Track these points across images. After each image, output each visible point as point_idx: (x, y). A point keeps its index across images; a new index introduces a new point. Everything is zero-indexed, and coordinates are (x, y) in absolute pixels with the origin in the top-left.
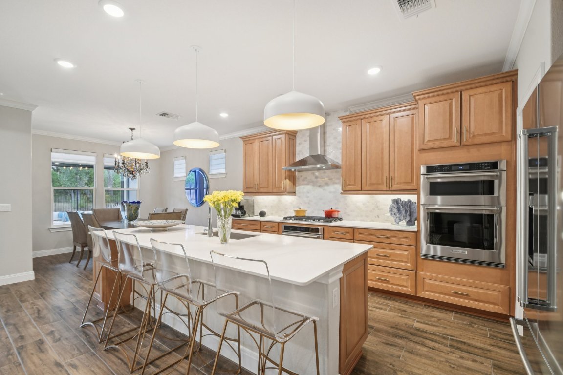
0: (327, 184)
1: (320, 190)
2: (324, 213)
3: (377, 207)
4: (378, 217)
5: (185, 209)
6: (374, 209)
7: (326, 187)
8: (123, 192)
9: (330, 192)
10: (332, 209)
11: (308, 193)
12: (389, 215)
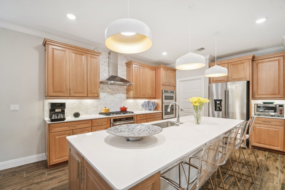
0: (116, 93)
1: (112, 96)
2: (120, 109)
3: (137, 104)
4: (137, 109)
6: (136, 106)
7: (115, 95)
9: (118, 98)
10: (124, 106)
11: (104, 97)
12: (141, 107)
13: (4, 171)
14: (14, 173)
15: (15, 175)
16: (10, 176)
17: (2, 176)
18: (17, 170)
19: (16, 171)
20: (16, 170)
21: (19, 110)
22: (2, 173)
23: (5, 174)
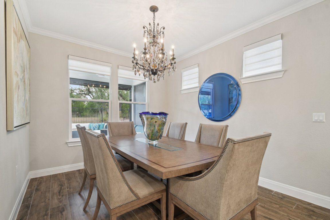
5: (185, 122)
8: (130, 105)
13: (299, 201)
14: (311, 213)
15: (312, 216)
16: (304, 213)
17: (295, 206)
18: (316, 212)
19: (314, 212)
20: (315, 210)
21: (325, 121)
22: (297, 203)
23: (300, 207)
